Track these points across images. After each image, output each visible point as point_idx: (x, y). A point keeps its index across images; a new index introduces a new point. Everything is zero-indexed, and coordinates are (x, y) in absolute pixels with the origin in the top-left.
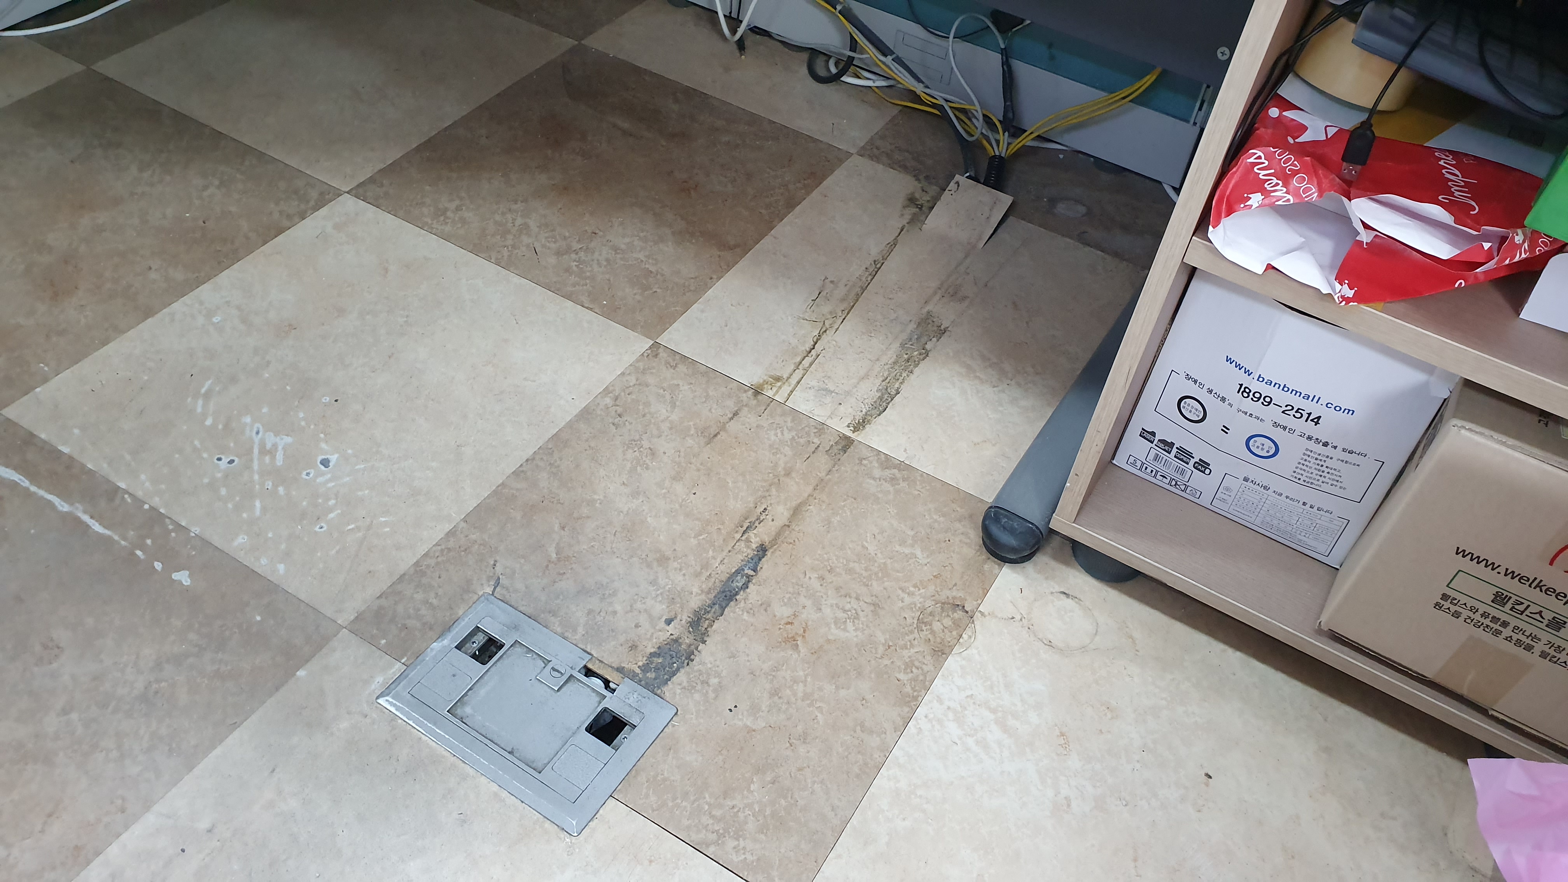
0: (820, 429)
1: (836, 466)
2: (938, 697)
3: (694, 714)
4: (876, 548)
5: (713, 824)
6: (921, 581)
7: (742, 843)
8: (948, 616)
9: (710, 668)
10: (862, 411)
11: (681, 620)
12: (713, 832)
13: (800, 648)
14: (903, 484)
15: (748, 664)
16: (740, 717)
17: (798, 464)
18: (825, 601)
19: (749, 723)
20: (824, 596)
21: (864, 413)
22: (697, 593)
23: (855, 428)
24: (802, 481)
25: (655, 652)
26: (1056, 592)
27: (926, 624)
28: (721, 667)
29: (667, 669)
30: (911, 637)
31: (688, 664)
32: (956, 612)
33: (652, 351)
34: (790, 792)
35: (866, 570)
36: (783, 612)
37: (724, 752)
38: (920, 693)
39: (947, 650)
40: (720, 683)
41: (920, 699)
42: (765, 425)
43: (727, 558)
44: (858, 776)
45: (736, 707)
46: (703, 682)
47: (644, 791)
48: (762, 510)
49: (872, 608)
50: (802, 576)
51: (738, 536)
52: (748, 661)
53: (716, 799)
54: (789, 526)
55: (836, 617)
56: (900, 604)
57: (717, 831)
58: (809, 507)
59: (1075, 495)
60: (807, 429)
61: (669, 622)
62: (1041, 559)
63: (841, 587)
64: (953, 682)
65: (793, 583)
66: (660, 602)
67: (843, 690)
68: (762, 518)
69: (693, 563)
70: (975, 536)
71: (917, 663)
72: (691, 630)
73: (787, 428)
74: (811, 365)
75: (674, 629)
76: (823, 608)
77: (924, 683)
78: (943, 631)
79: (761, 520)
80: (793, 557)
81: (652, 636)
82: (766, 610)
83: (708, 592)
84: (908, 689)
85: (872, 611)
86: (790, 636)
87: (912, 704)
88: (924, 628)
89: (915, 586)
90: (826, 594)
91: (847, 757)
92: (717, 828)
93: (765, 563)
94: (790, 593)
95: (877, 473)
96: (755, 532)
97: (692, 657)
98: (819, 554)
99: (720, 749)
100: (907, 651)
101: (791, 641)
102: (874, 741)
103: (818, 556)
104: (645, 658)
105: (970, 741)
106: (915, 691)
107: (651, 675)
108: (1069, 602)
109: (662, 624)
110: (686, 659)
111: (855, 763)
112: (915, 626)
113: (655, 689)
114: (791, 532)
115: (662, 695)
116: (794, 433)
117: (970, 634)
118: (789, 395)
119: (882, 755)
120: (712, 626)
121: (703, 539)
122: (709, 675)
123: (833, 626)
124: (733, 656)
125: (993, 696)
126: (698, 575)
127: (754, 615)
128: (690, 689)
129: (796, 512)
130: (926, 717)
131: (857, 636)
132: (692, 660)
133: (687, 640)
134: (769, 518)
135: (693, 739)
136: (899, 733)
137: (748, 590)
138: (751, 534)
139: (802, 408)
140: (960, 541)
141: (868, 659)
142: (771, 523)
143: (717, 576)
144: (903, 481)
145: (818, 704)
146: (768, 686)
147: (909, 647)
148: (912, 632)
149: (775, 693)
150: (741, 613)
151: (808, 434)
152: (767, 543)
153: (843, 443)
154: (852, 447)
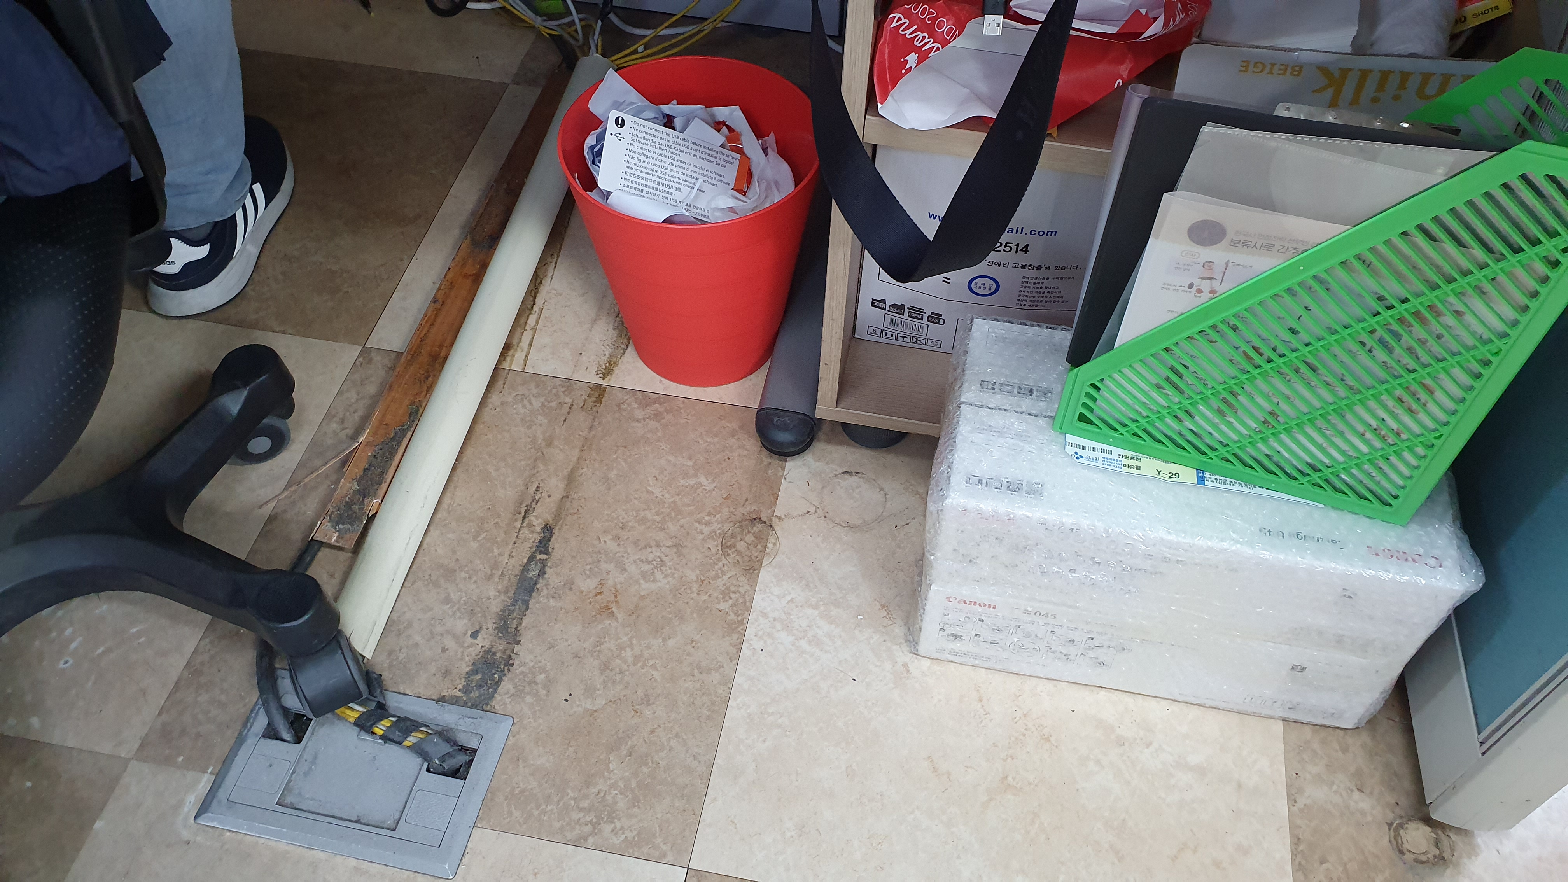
0: (568, 387)
1: (596, 420)
2: (762, 612)
3: (531, 716)
4: (661, 489)
5: (584, 816)
6: (714, 508)
7: (618, 824)
8: (749, 532)
9: (533, 667)
10: (605, 355)
11: (487, 629)
12: (587, 825)
13: (617, 614)
14: (669, 417)
15: (570, 647)
16: (578, 703)
17: (557, 431)
18: (628, 558)
19: (589, 706)
20: (625, 555)
21: (607, 356)
22: (495, 596)
23: (604, 374)
24: (566, 447)
25: (472, 670)
26: (840, 474)
27: (729, 547)
28: (543, 661)
29: (489, 682)
30: (721, 564)
31: (509, 670)
32: (754, 526)
33: (364, 358)
34: (649, 758)
35: (658, 515)
36: (588, 585)
37: (573, 743)
38: (744, 616)
39: (757, 565)
40: (546, 677)
41: (745, 621)
42: (509, 400)
43: (514, 550)
44: (708, 718)
45: (571, 695)
46: (530, 683)
47: (506, 809)
48: (534, 489)
49: (675, 550)
50: (596, 542)
51: (518, 524)
52: (569, 645)
53: (580, 791)
54: (568, 497)
55: (642, 572)
56: (701, 537)
57: (591, 822)
58: (582, 471)
59: (831, 382)
60: (554, 391)
61: (474, 635)
62: (819, 447)
63: (639, 540)
64: (772, 594)
65: (589, 552)
66: (460, 618)
67: (671, 640)
68: (537, 498)
69: (481, 567)
70: (752, 444)
71: (733, 588)
72: (501, 635)
73: (534, 396)
74: (537, 321)
75: (484, 641)
76: (627, 568)
77: (745, 604)
78: (749, 549)
79: (537, 499)
80: (581, 527)
81: (463, 655)
82: (571, 589)
83: (507, 592)
84: (732, 616)
85: (676, 553)
86: (603, 605)
87: (739, 629)
88: (730, 552)
89: (709, 514)
90: (626, 552)
91: (693, 703)
92: (589, 819)
93: (556, 543)
94: (590, 564)
95: (639, 414)
96: (534, 514)
97: (511, 662)
98: (608, 515)
99: (568, 742)
100: (720, 580)
101: (606, 611)
102: (716, 677)
103: (606, 517)
104: (463, 680)
105: (803, 644)
106: (738, 616)
107: (474, 694)
108: (854, 480)
109: (469, 640)
110: (505, 665)
111: (703, 706)
112: (721, 552)
113: (484, 706)
114: (571, 502)
115: (493, 710)
116: (542, 400)
117: (774, 541)
118: (526, 361)
119: (726, 688)
120: (521, 624)
121: (484, 538)
122: (533, 673)
123: (642, 581)
124: (552, 646)
125: (811, 593)
126: (489, 578)
127: (560, 598)
128: (518, 694)
129: (571, 480)
130: (756, 636)
131: (668, 583)
132: (513, 665)
133: (500, 646)
134: (545, 494)
135: (537, 742)
136: (735, 662)
137: (546, 576)
138: (531, 518)
139: (545, 369)
140: (739, 456)
141: (686, 601)
142: (548, 500)
143: (510, 572)
144: (667, 413)
145: (651, 662)
146: (596, 663)
147: (721, 575)
148: (719, 560)
149: (605, 667)
150: (546, 601)
151: (557, 395)
152: (551, 522)
153: (597, 394)
154: (606, 395)
